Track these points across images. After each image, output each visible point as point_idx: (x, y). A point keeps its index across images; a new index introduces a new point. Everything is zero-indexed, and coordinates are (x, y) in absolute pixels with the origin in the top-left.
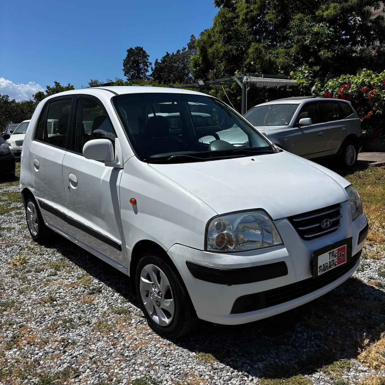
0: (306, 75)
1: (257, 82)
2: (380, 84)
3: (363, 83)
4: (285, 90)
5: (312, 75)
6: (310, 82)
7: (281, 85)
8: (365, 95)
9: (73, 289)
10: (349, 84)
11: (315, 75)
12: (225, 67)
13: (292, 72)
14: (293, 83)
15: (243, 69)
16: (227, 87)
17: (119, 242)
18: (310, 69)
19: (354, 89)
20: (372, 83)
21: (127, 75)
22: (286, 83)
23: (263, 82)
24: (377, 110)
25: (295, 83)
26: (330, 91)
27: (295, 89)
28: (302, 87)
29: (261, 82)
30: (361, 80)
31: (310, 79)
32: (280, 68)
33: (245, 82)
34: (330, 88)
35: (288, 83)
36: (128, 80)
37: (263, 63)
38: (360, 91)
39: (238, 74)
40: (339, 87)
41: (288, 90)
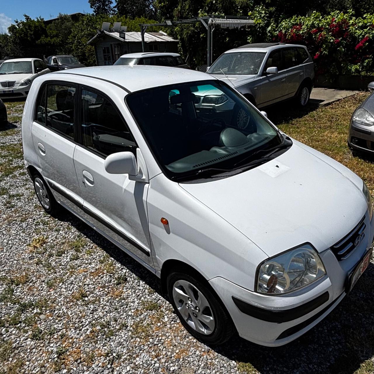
0: (263, 15)
1: (221, 23)
2: (327, 27)
3: (313, 25)
4: (245, 30)
5: (267, 15)
6: (266, 22)
7: (241, 26)
8: (314, 37)
9: (99, 278)
10: (301, 25)
11: (271, 15)
12: (189, 6)
13: (250, 12)
14: (251, 23)
15: (206, 8)
16: (192, 26)
17: (148, 249)
18: (267, 10)
19: (305, 30)
20: (320, 25)
21: (93, 6)
22: (245, 23)
23: (226, 23)
24: (323, 51)
25: (253, 23)
26: (283, 31)
27: (253, 29)
28: (259, 27)
29: (224, 23)
30: (311, 22)
31: (266, 19)
32: (239, 7)
33: (211, 24)
34: (284, 28)
35: (247, 23)
36: (95, 12)
37: (224, 3)
38: (310, 32)
39: (201, 13)
40: (291, 27)
41: (247, 30)
